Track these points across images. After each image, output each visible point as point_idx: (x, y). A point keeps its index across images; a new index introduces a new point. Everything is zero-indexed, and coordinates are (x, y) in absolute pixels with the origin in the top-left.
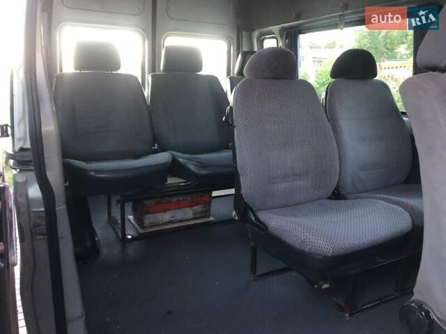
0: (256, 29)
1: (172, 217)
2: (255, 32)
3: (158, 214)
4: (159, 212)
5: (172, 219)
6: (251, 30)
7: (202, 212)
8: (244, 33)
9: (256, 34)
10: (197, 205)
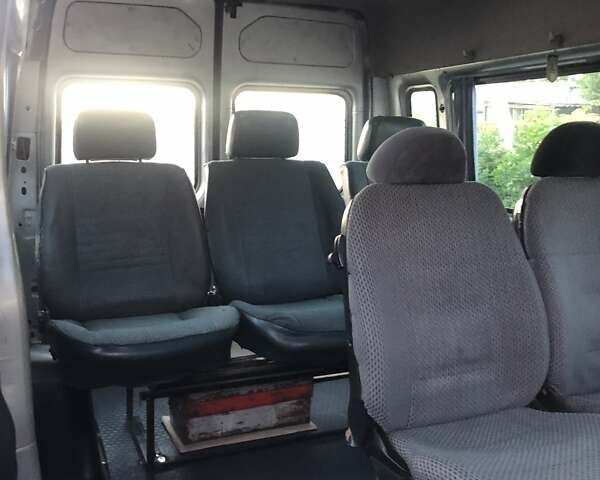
0: (396, 74)
1: (241, 423)
2: (395, 78)
3: (215, 417)
4: (216, 413)
5: (240, 427)
6: (388, 77)
7: (293, 414)
8: (376, 81)
9: (397, 82)
10: (285, 400)
